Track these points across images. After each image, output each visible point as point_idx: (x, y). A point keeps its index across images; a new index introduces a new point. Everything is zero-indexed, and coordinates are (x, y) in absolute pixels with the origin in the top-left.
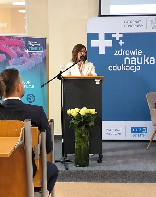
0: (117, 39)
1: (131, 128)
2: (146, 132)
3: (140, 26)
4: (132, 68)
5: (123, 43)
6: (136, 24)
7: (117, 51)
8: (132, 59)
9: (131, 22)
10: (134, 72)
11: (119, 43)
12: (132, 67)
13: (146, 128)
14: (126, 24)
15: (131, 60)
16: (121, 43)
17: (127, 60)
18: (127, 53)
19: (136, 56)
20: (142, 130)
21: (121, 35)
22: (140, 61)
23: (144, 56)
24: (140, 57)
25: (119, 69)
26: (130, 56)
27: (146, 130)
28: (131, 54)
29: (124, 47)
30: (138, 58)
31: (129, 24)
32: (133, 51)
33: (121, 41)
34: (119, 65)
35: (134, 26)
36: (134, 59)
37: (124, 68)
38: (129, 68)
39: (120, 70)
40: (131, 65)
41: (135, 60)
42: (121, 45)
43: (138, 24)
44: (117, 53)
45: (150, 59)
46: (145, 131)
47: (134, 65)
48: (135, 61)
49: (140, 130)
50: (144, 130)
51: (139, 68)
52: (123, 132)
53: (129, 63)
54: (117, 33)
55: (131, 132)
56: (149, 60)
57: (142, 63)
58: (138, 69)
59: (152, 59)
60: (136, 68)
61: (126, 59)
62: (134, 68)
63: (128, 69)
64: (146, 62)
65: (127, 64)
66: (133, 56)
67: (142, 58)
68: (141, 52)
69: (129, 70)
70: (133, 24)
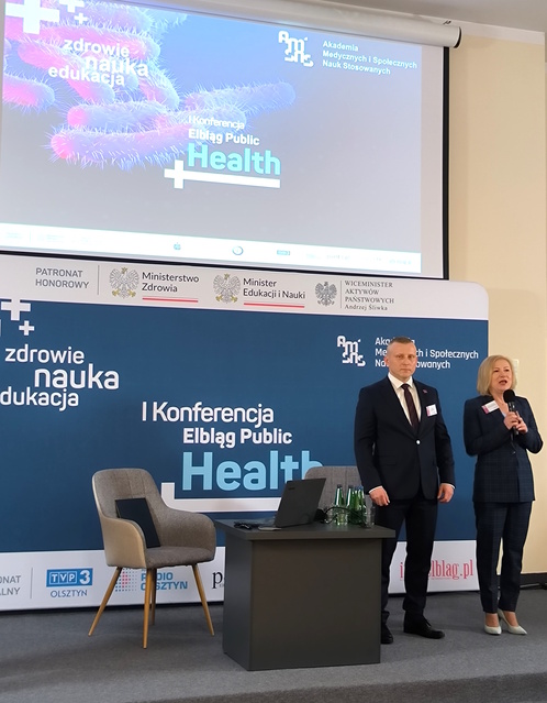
0: (15, 317)
1: (49, 571)
2: (90, 584)
3: (79, 285)
4: (56, 399)
5: (32, 328)
6: (68, 279)
7: (13, 351)
8: (55, 373)
9: (56, 272)
10: (61, 409)
11: (21, 328)
12: (56, 397)
13: (91, 570)
14: (40, 277)
15: (52, 377)
16: (27, 328)
17: (42, 376)
18: (44, 356)
19: (67, 367)
20: (78, 577)
21: (27, 308)
22: (78, 381)
23: (91, 366)
24: (78, 369)
25: (19, 400)
26: (51, 366)
27: (91, 576)
28: (55, 361)
29: (35, 341)
30: (73, 372)
31: (48, 278)
32: (59, 353)
33: (27, 323)
34: (19, 389)
35: (64, 284)
36: (61, 375)
37: (32, 398)
38: (46, 400)
39: (22, 403)
40: (51, 390)
41: (63, 379)
42: (26, 333)
43: (74, 279)
44: (14, 356)
45: (107, 374)
46: (88, 580)
47: (60, 391)
48: (65, 379)
49: (72, 577)
50: (83, 577)
51: (77, 399)
52: (23, 584)
53: (48, 385)
54: (16, 301)
55: (48, 585)
56: (102, 379)
57: (82, 385)
58: (73, 402)
59: (112, 376)
60: (68, 398)
61: (38, 372)
62: (61, 399)
63: (43, 402)
64: (94, 383)
65: (42, 388)
66: (58, 365)
67: (83, 373)
68: (82, 357)
69: (47, 403)
70: (62, 279)
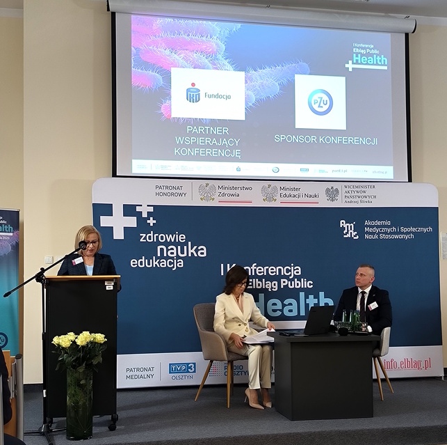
0: (144, 215)
1: (170, 364)
2: (195, 372)
3: (181, 195)
4: (170, 263)
5: (155, 222)
6: (174, 191)
7: (144, 235)
8: (169, 248)
9: (167, 187)
10: (174, 269)
11: (148, 221)
12: (170, 262)
13: (194, 364)
14: (158, 191)
15: (168, 250)
16: (152, 222)
17: (162, 250)
18: (162, 238)
19: (176, 244)
20: (187, 368)
21: (151, 209)
22: (182, 253)
23: (190, 243)
24: (182, 245)
25: (149, 264)
26: (167, 244)
27: (195, 367)
28: (169, 240)
29: (156, 229)
30: (179, 247)
31: (163, 191)
32: (171, 236)
33: (151, 218)
34: (149, 258)
35: (172, 194)
36: (172, 249)
37: (157, 263)
38: (164, 264)
39: (151, 266)
40: (167, 258)
41: (174, 251)
42: (152, 225)
43: (178, 191)
44: (144, 239)
45: (199, 248)
46: (193, 369)
47: (173, 258)
48: (175, 251)
49: (184, 368)
50: (190, 368)
51: (182, 263)
52: (155, 372)
53: (165, 255)
54: (145, 206)
55: (170, 373)
56: (197, 251)
57: (185, 255)
58: (180, 265)
59: (202, 249)
60: (177, 263)
61: (159, 248)
62: (173, 263)
63: (163, 265)
64: (192, 253)
65: (162, 256)
66: (171, 243)
67: (185, 247)
68: (184, 238)
69: (165, 266)
70: (171, 191)
